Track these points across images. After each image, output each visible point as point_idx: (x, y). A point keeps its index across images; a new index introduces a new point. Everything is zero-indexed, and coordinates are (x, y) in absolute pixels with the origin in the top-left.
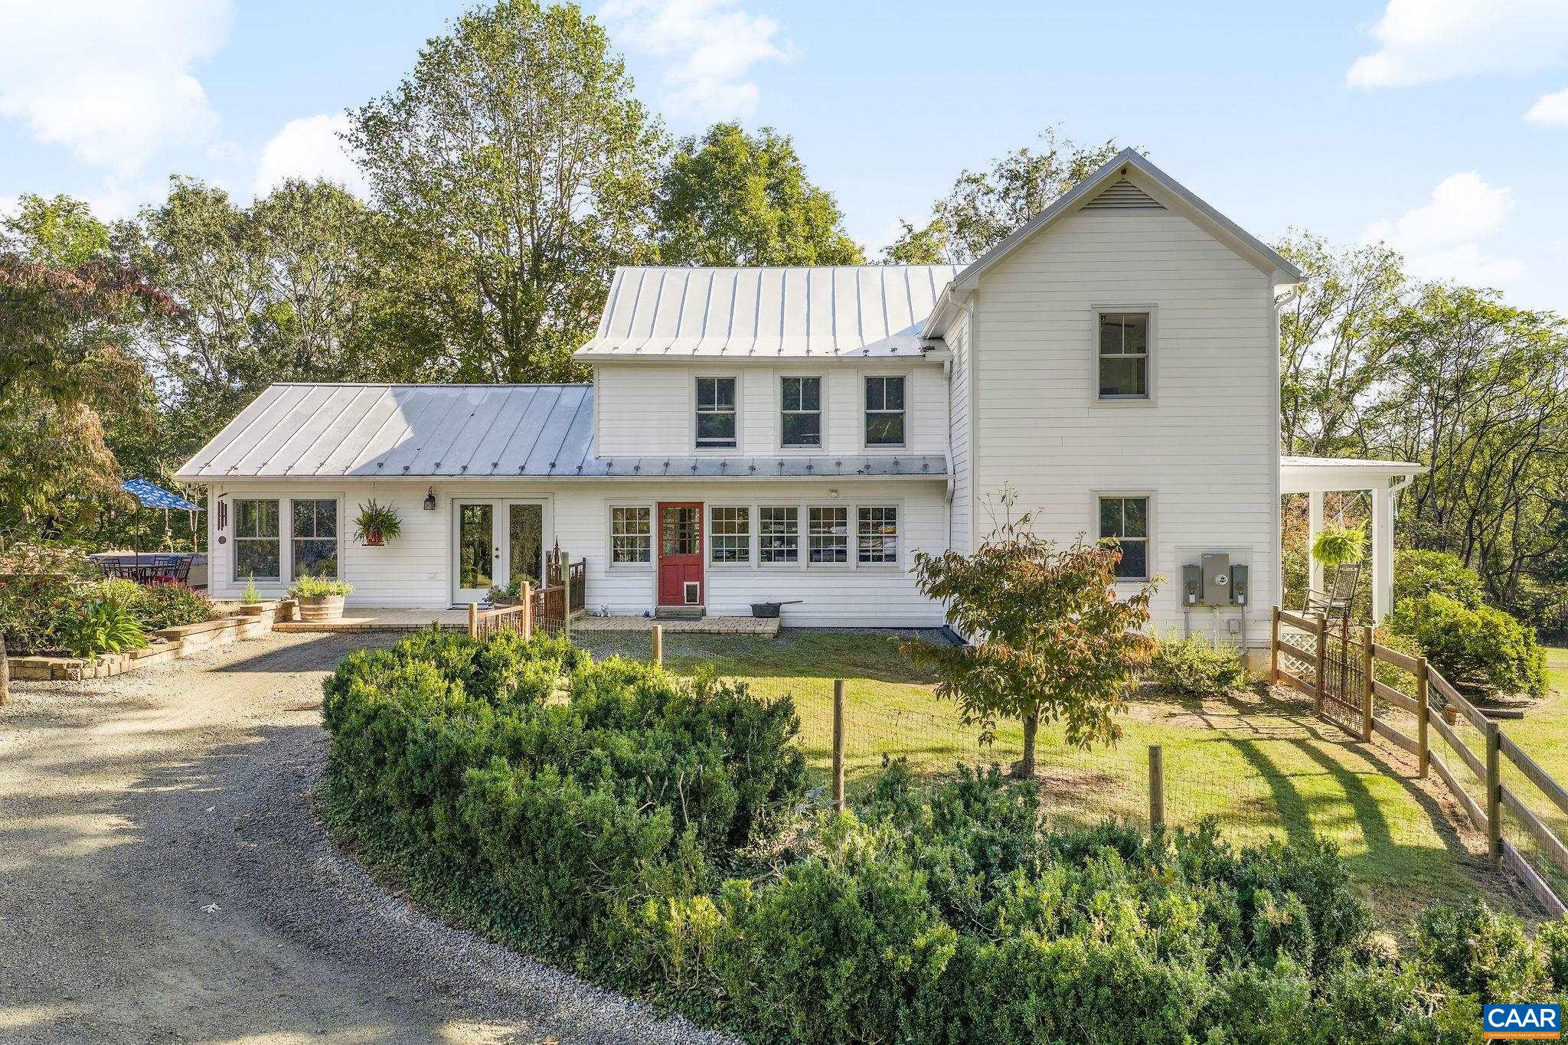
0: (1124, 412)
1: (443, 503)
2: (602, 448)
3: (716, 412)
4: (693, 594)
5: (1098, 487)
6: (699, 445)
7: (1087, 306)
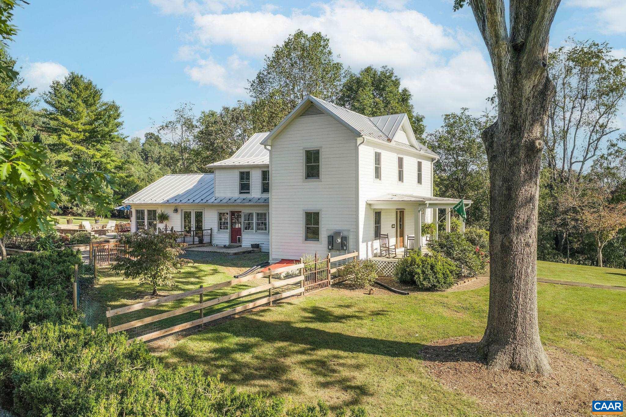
0: (313, 183)
1: (179, 211)
2: (216, 194)
3: (245, 182)
4: (240, 240)
5: (305, 209)
6: (241, 193)
7: (302, 148)
